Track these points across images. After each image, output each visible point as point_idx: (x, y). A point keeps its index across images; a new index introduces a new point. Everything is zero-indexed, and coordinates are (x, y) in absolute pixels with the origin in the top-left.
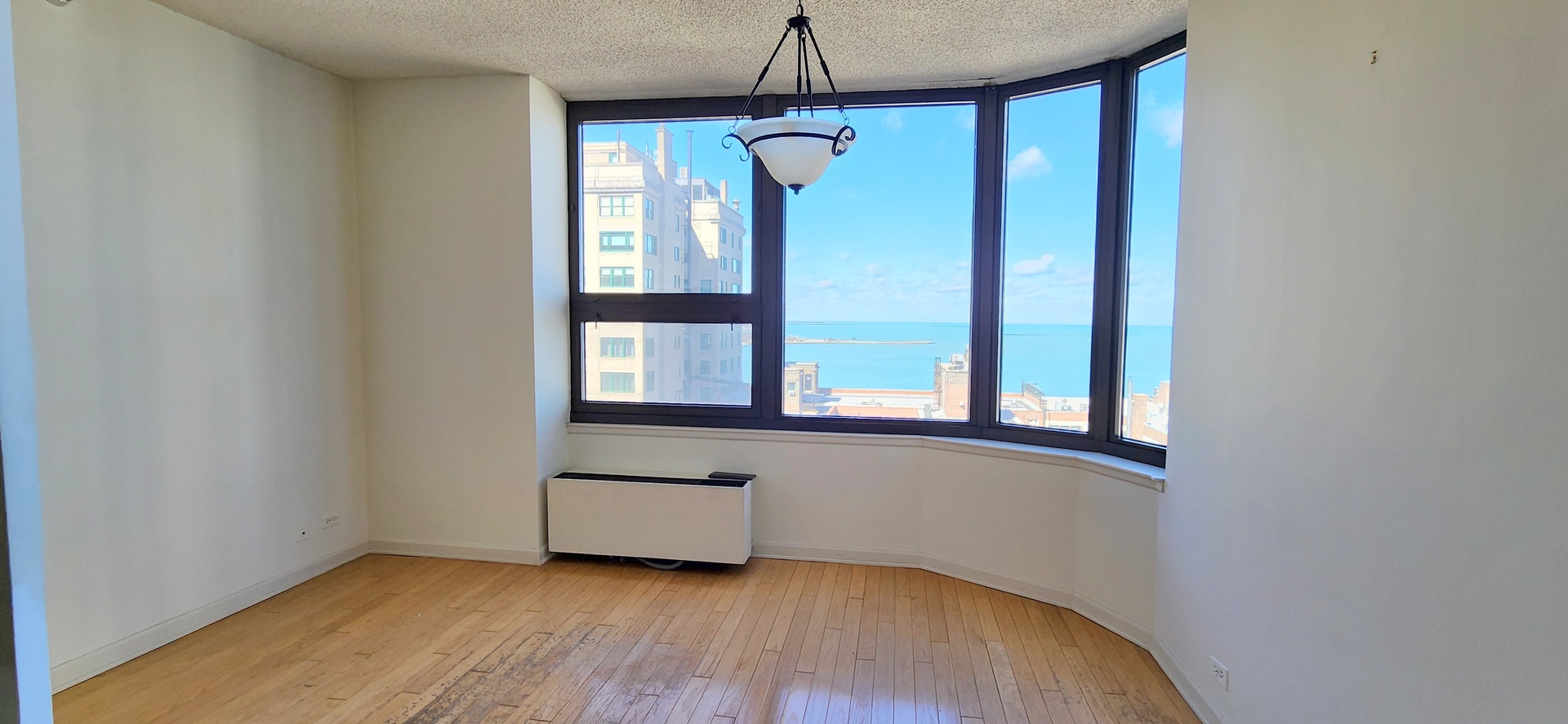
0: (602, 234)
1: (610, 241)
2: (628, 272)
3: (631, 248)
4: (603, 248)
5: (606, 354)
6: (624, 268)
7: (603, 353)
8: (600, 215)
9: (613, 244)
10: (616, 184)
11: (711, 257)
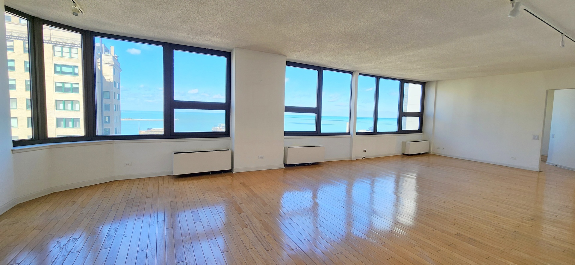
0: (56, 65)
1: (61, 69)
2: (74, 86)
3: (77, 74)
4: (56, 72)
5: (60, 126)
6: (72, 84)
7: (58, 125)
8: (54, 55)
9: (63, 71)
10: (65, 41)
11: (109, 81)
